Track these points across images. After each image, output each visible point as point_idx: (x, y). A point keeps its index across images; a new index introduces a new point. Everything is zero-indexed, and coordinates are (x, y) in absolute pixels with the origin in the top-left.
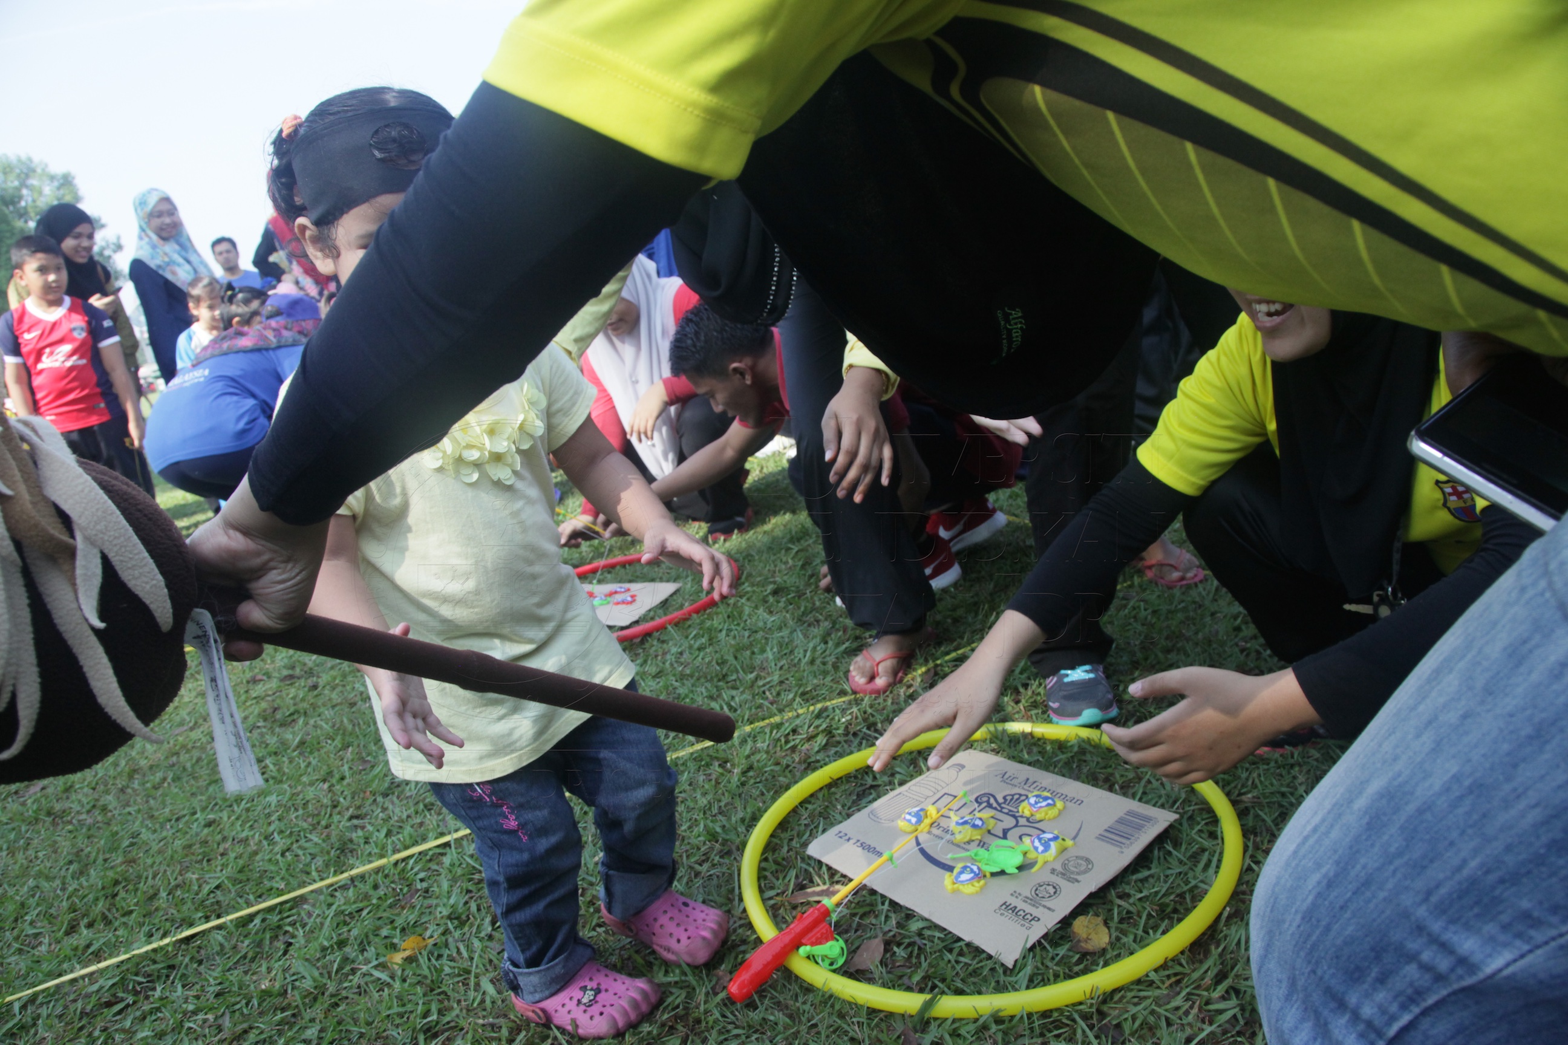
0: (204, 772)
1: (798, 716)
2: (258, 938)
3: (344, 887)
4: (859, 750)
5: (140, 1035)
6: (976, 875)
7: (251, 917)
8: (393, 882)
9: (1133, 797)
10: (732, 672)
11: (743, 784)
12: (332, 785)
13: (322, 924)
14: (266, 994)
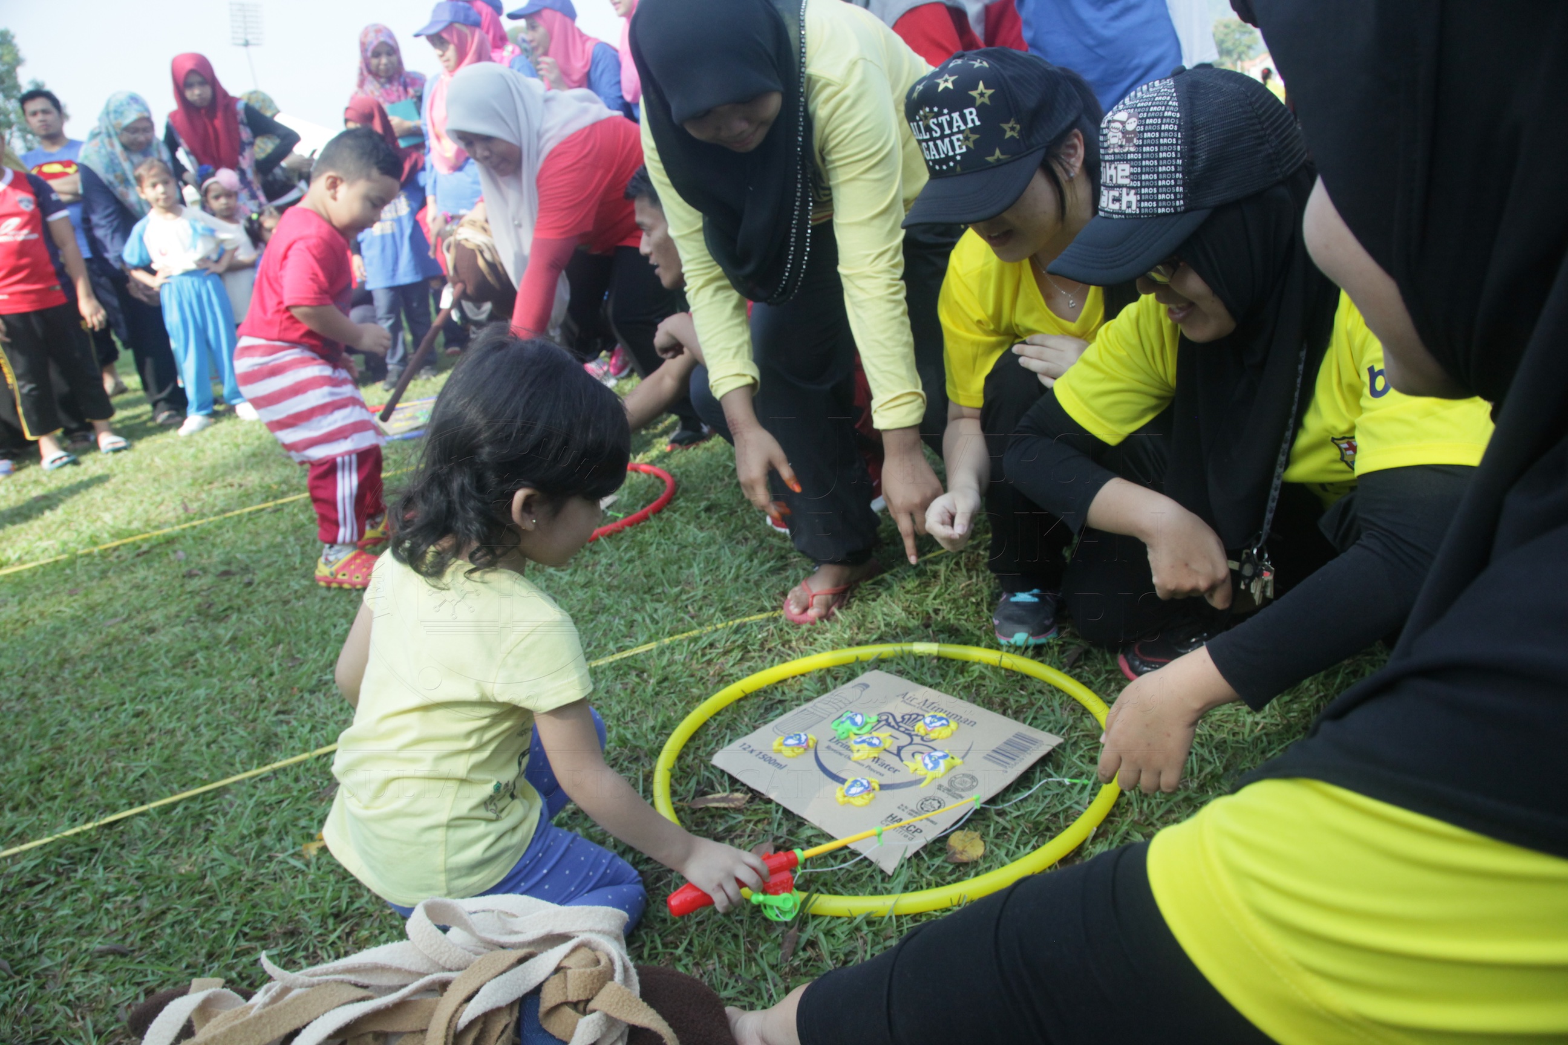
0: (135, 664)
1: (716, 630)
2: (180, 825)
3: (265, 779)
4: (771, 666)
5: (60, 913)
6: (866, 788)
7: (174, 805)
8: (314, 776)
9: (1024, 722)
10: (658, 585)
11: (657, 694)
12: (261, 681)
13: (242, 813)
14: (184, 880)
